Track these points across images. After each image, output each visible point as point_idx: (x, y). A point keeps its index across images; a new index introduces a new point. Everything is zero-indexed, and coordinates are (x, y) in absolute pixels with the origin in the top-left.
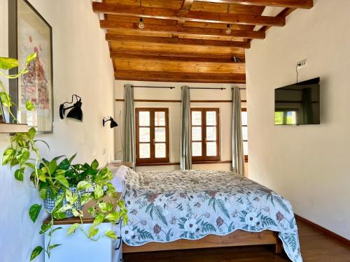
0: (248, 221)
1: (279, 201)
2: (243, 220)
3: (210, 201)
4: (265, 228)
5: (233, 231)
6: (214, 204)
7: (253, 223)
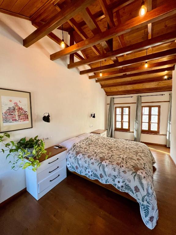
0: (116, 182)
1: (140, 179)
2: (114, 180)
3: (99, 164)
4: (126, 191)
5: (108, 183)
6: (100, 166)
7: (120, 185)
